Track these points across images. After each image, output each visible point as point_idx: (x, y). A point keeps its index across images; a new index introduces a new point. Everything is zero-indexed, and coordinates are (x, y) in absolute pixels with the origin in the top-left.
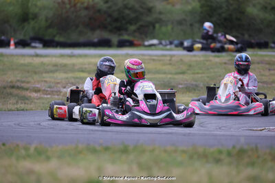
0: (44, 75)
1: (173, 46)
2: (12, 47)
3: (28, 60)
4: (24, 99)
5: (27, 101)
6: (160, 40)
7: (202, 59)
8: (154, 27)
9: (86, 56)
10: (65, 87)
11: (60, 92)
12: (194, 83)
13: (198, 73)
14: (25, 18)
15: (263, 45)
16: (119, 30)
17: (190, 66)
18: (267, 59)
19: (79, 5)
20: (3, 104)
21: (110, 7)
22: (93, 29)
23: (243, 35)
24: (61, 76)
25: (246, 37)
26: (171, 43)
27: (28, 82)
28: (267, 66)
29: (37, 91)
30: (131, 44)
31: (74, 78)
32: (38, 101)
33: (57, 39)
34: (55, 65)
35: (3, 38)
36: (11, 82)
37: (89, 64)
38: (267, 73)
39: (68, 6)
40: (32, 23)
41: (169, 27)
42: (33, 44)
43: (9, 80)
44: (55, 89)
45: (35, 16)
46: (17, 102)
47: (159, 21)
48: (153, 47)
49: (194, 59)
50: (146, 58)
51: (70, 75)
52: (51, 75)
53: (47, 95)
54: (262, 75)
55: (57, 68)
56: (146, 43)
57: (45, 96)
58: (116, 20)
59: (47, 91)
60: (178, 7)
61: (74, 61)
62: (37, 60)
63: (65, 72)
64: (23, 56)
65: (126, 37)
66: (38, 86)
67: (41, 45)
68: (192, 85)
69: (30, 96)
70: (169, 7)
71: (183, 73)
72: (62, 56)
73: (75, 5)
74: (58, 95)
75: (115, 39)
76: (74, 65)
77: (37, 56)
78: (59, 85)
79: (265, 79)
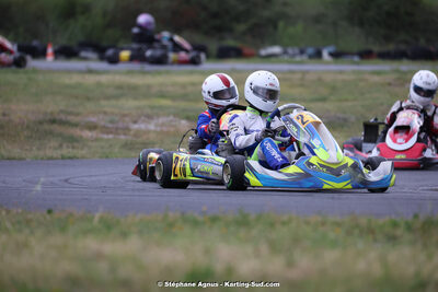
0: (103, 103)
1: (305, 57)
2: (50, 58)
3: (76, 79)
4: (73, 140)
5: (75, 144)
6: (285, 46)
7: (352, 77)
8: (275, 27)
10: (135, 122)
11: (126, 130)
12: (341, 115)
13: (346, 100)
16: (219, 30)
17: (334, 89)
20: (39, 149)
23: (417, 39)
24: (129, 104)
25: (422, 42)
26: (302, 52)
27: (77, 114)
29: (92, 127)
30: (237, 53)
31: (152, 108)
32: (94, 144)
34: (120, 87)
35: (35, 43)
36: (52, 113)
37: (174, 85)
40: (81, 20)
41: (299, 27)
42: (83, 54)
43: (49, 110)
44: (120, 125)
45: (87, 9)
46: (61, 146)
47: (284, 16)
48: (273, 59)
49: (340, 77)
51: (144, 103)
52: (113, 102)
53: (108, 133)
55: (122, 91)
56: (263, 52)
57: (105, 136)
58: (215, 16)
59: (107, 128)
61: (148, 80)
62: (91, 80)
63: (135, 98)
64: (69, 72)
65: (230, 42)
66: (93, 119)
67: (95, 56)
68: (339, 118)
69: (81, 137)
71: (323, 99)
74: (125, 134)
75: (213, 46)
76: (149, 87)
77: (90, 71)
78: (127, 119)
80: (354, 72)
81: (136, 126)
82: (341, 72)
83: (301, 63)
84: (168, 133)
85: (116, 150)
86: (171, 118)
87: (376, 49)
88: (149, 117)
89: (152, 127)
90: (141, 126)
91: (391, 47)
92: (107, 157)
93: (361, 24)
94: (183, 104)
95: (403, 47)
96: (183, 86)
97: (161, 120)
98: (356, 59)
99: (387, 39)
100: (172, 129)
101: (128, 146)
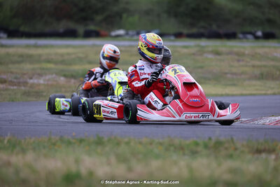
0: (10, 66)
6: (127, 30)
8: (121, 17)
10: (31, 78)
11: (25, 83)
15: (231, 36)
16: (84, 20)
18: (235, 50)
22: (59, 19)
23: (211, 25)
24: (27, 67)
25: (214, 27)
26: (138, 34)
28: (236, 57)
29: (3, 82)
30: (96, 35)
31: (43, 69)
32: (5, 92)
33: (22, 29)
34: (21, 56)
37: (56, 54)
38: (236, 64)
41: (136, 18)
44: (21, 80)
47: (126, 10)
48: (120, 38)
51: (36, 66)
52: (17, 66)
53: (13, 86)
54: (232, 66)
55: (23, 58)
56: (113, 34)
57: (12, 88)
58: (82, 10)
59: (14, 82)
61: (40, 51)
62: (3, 51)
63: (31, 63)
65: (92, 27)
66: (4, 76)
67: (5, 36)
74: (24, 86)
75: (81, 30)
76: (40, 56)
77: (2, 46)
78: (26, 76)
79: (234, 70)
81: (31, 81)
84: (52, 85)
85: (19, 96)
86: (54, 75)
87: (185, 31)
88: (40, 75)
89: (42, 81)
90: (35, 81)
91: (194, 30)
92: (13, 101)
93: (176, 16)
94: (61, 67)
95: (202, 30)
96: (62, 55)
97: (47, 77)
98: (172, 38)
99: (192, 25)
100: (55, 83)
101: (27, 94)
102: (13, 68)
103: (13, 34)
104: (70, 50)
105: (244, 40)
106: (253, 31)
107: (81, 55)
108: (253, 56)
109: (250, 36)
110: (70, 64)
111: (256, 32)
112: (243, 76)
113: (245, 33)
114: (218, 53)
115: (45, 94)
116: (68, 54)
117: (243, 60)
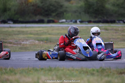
0: (14, 36)
1: (72, 23)
3: (6, 29)
6: (66, 19)
8: (63, 14)
9: (33, 27)
10: (23, 41)
11: (20, 44)
13: (83, 35)
14: (5, 10)
15: (113, 22)
16: (48, 15)
18: (115, 28)
19: (29, 4)
21: (43, 5)
22: (36, 15)
23: (104, 17)
24: (21, 36)
25: (105, 18)
26: (71, 21)
27: (6, 39)
28: (115, 31)
29: (11, 43)
30: (53, 22)
31: (28, 37)
32: (11, 48)
33: (20, 19)
34: (19, 32)
37: (34, 31)
38: (115, 34)
39: (24, 5)
40: (8, 12)
41: (70, 14)
42: (9, 22)
44: (19, 42)
45: (10, 9)
47: (66, 11)
48: (63, 23)
49: (82, 28)
50: (60, 28)
51: (25, 36)
52: (17, 36)
54: (113, 35)
55: (20, 33)
56: (60, 21)
57: (14, 46)
58: (46, 11)
59: (15, 43)
60: (74, 5)
61: (27, 29)
62: (10, 29)
63: (23, 35)
64: (4, 27)
65: (51, 19)
66: (11, 41)
67: (12, 23)
69: (7, 46)
70: (70, 5)
72: (22, 27)
73: (28, 4)
75: (46, 20)
76: (27, 31)
77: (10, 27)
78: (21, 41)
79: (114, 37)
80: (86, 27)
81: (23, 43)
82: (82, 27)
83: (71, 24)
84: (32, 45)
85: (18, 49)
86: (33, 40)
87: (92, 20)
88: (27, 40)
89: (28, 43)
90: (25, 43)
91: (97, 20)
92: (14, 52)
93: (88, 13)
94: (37, 36)
95: (100, 19)
96: (37, 31)
97: (30, 41)
98: (87, 23)
99: (96, 17)
100: (33, 43)
101: (21, 48)
102: (15, 37)
103: (15, 22)
104: (41, 29)
105: (119, 24)
106: (123, 19)
107: (45, 31)
108: (123, 31)
109: (121, 22)
110: (41, 35)
111: (124, 20)
112: (118, 40)
113: (119, 21)
114: (106, 30)
115: (29, 48)
116: (40, 31)
117: (118, 33)
